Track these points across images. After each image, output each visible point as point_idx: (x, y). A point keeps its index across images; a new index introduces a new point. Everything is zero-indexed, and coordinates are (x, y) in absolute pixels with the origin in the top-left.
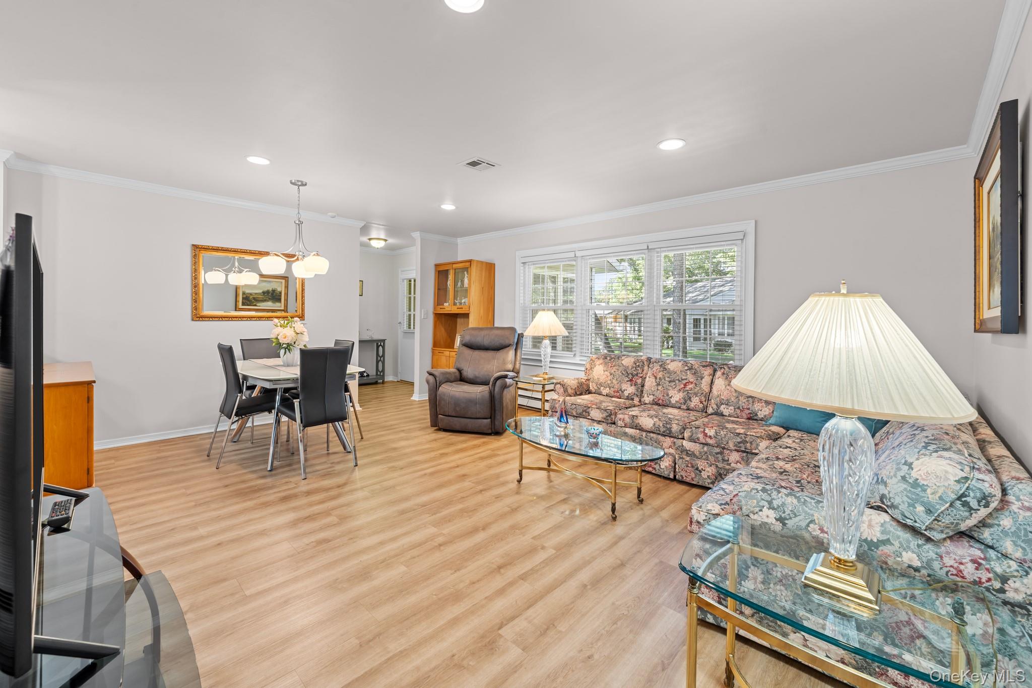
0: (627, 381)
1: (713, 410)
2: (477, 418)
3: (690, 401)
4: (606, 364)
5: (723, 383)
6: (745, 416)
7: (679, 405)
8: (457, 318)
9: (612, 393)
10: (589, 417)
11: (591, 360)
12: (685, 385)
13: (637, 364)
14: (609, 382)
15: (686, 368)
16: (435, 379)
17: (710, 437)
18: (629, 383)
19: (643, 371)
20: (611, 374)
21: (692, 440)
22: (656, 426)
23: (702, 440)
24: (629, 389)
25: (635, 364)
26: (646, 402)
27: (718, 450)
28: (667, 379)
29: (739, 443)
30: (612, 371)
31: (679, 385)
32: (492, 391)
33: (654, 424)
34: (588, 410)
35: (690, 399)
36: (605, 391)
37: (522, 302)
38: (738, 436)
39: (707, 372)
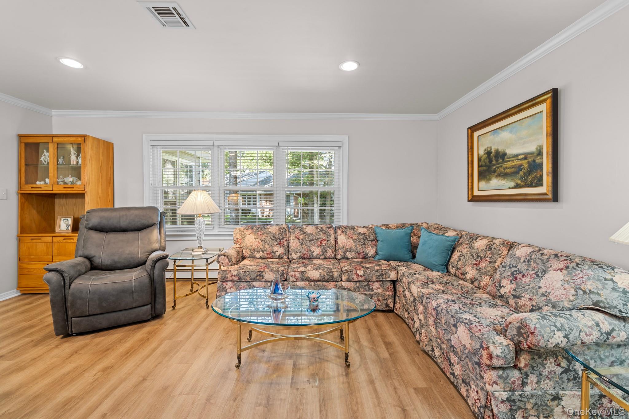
0: (277, 245)
1: (342, 256)
2: (133, 308)
3: (327, 252)
4: (255, 233)
5: (345, 237)
6: (361, 257)
7: (319, 256)
8: (55, 198)
9: (266, 255)
10: (263, 280)
11: (240, 231)
12: (321, 242)
13: (282, 231)
14: (262, 247)
15: (319, 230)
16: (62, 275)
17: (361, 276)
18: (278, 245)
19: (286, 235)
20: (262, 241)
21: (348, 280)
22: (322, 276)
23: (356, 279)
24: (280, 251)
25: (280, 231)
26: (294, 258)
27: (365, 284)
28: (307, 239)
29: (379, 276)
30: (263, 238)
31: (317, 243)
32: (152, 275)
33: (320, 275)
34: (262, 274)
35: (326, 251)
36: (258, 255)
37: (151, 182)
38: (377, 272)
39: (332, 232)
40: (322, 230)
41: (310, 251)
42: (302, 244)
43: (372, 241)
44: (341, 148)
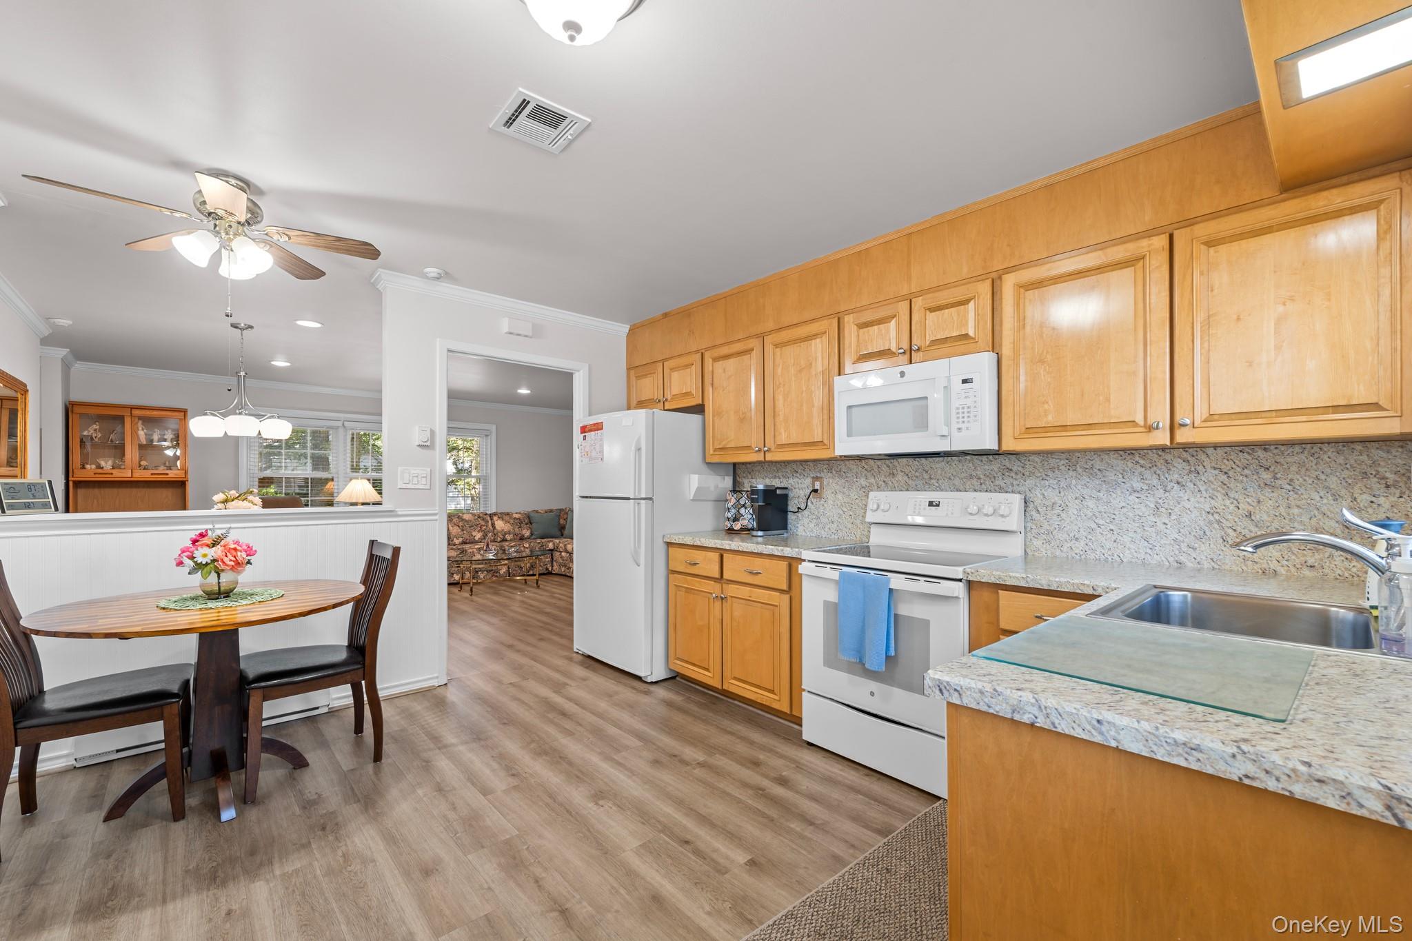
5: (502, 522)
6: (519, 538)
39: (489, 518)
40: (479, 517)
41: (472, 535)
42: (463, 530)
43: (526, 524)
44: (490, 437)
